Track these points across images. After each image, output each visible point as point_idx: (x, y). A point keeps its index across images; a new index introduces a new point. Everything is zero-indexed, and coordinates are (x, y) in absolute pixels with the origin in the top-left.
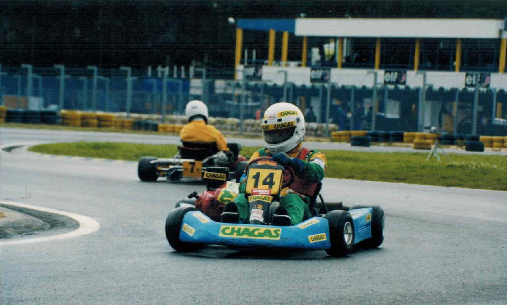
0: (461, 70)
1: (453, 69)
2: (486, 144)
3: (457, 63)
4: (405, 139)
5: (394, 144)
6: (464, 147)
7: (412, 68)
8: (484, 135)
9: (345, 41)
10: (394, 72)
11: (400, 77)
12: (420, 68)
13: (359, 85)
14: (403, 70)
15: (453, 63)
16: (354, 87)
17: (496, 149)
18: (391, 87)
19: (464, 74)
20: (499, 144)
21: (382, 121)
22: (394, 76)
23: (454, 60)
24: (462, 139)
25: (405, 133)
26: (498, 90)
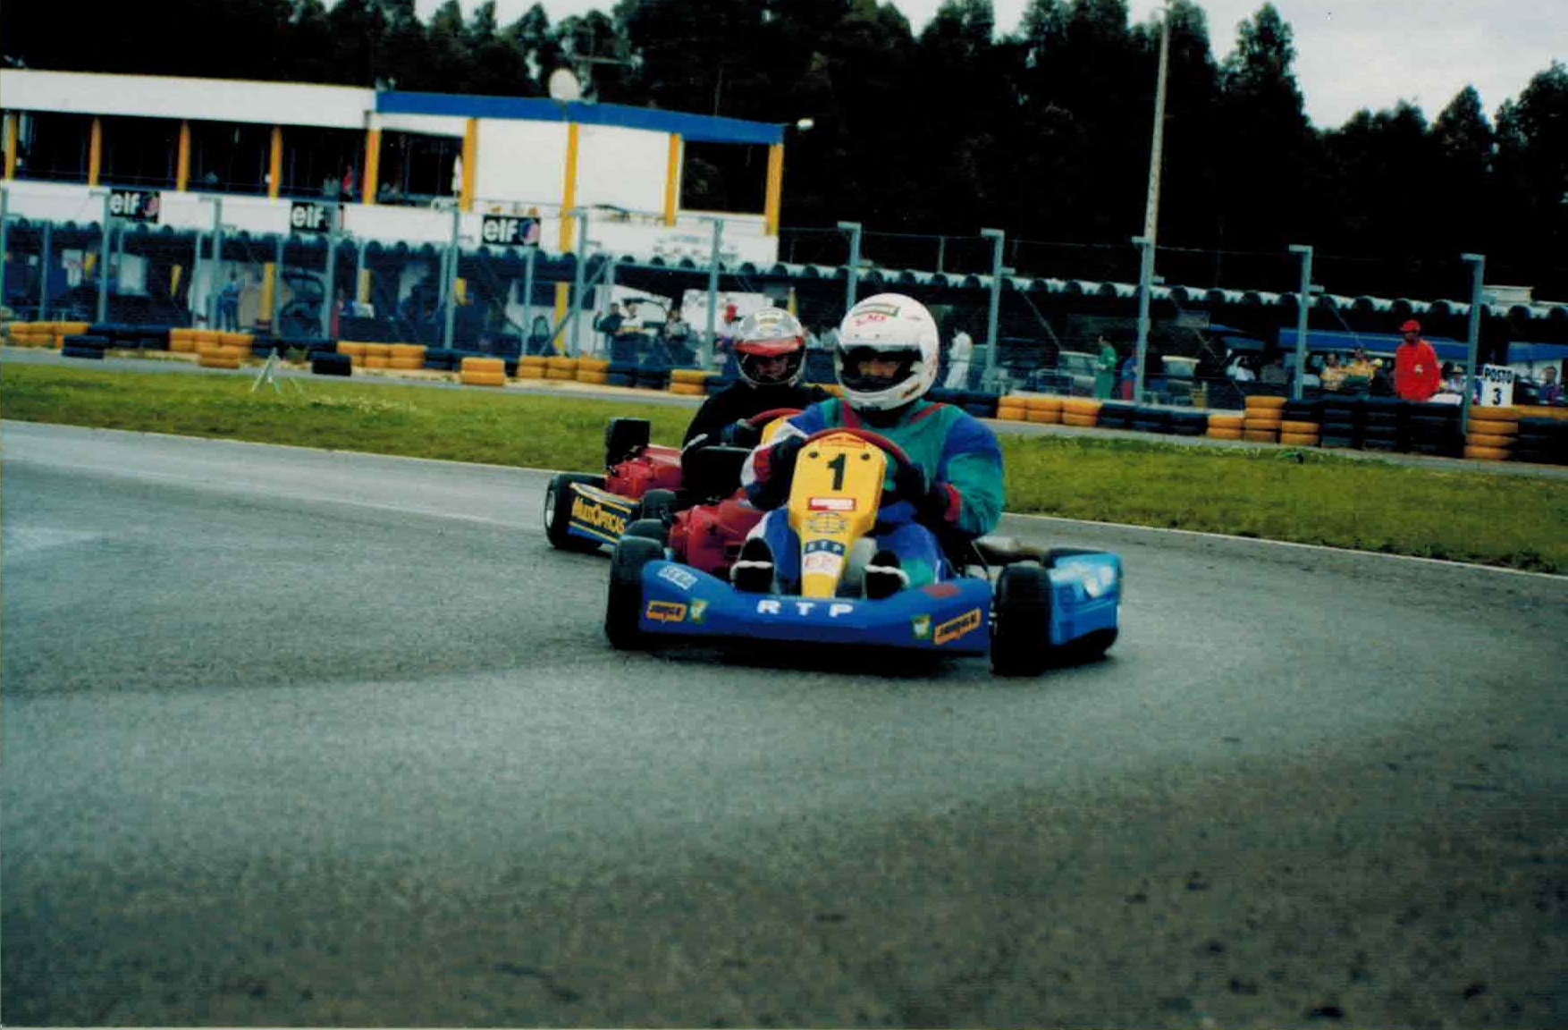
0: (283, 193)
1: (263, 191)
2: (355, 359)
3: (273, 179)
4: (174, 343)
5: (150, 353)
6: (309, 365)
7: (172, 186)
8: (347, 339)
9: (23, 119)
10: (132, 193)
11: (145, 202)
12: (192, 186)
13: (60, 218)
14: (151, 190)
15: (263, 178)
16: (51, 224)
17: (375, 370)
18: (131, 226)
19: (287, 203)
20: (382, 360)
21: (120, 302)
22: (131, 203)
23: (267, 170)
24: (300, 347)
25: (175, 331)
26: (367, 241)
